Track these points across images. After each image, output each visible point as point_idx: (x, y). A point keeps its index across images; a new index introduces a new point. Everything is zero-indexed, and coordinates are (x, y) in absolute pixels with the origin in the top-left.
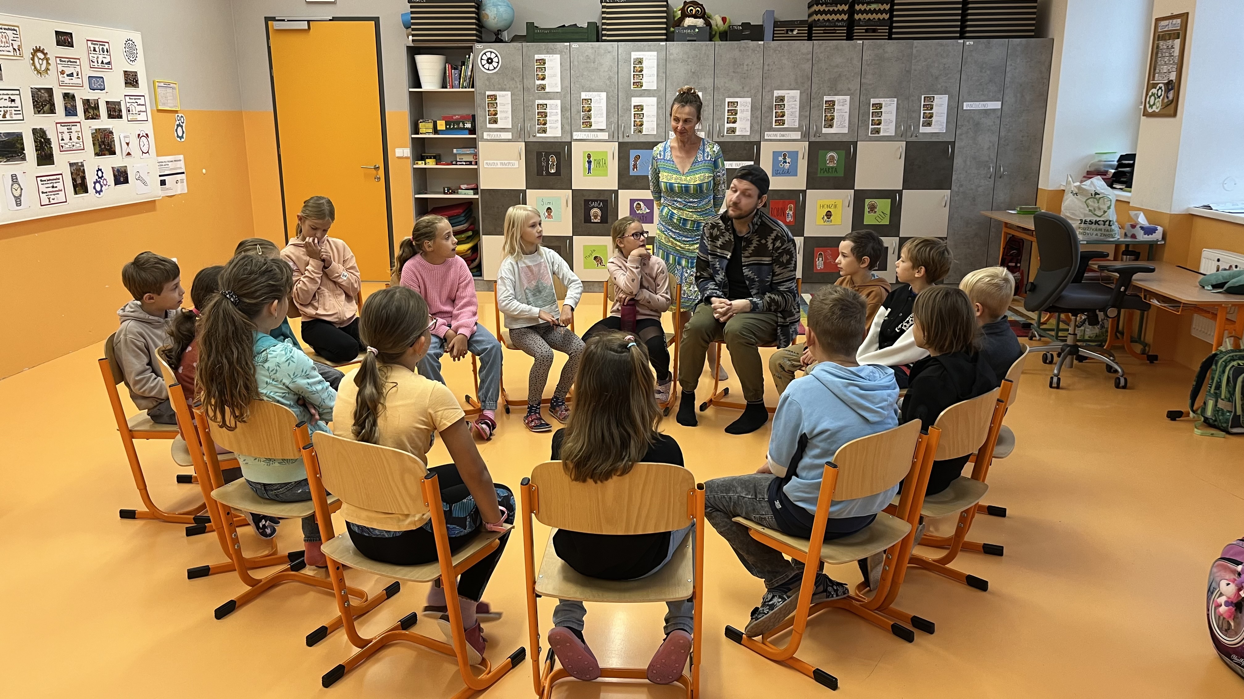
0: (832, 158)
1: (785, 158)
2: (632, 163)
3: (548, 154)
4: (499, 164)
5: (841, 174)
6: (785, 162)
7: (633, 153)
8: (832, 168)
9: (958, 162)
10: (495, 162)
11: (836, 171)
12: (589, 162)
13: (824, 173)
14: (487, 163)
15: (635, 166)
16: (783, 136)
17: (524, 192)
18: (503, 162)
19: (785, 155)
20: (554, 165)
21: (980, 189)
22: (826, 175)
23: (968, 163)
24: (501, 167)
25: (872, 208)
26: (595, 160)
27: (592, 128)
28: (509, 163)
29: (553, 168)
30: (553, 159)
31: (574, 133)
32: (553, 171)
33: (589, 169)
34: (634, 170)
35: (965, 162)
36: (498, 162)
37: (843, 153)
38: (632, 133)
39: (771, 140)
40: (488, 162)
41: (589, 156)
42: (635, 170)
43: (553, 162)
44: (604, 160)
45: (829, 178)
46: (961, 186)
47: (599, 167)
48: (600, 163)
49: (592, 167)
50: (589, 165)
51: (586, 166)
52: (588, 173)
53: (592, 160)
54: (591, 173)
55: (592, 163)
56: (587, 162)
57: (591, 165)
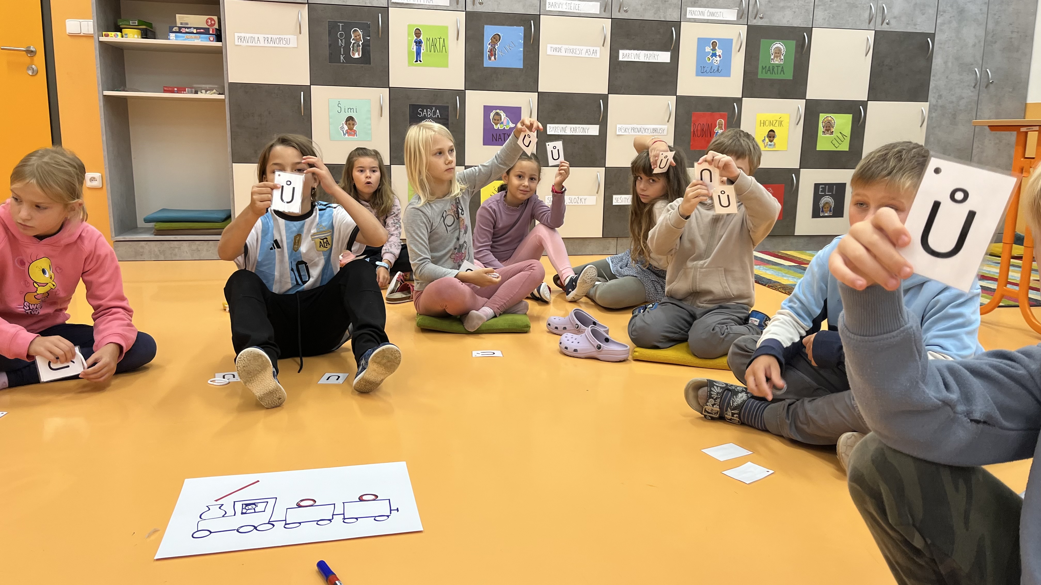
0: (778, 51)
1: (714, 49)
2: (487, 47)
3: (348, 27)
4: (262, 40)
5: (789, 75)
6: (714, 55)
7: (490, 31)
8: (778, 66)
9: (938, 62)
10: (256, 36)
11: (782, 71)
12: (419, 43)
13: (766, 73)
14: (240, 38)
15: (492, 52)
16: (713, 14)
17: (307, 90)
18: (270, 36)
19: (714, 44)
20: (359, 46)
21: (963, 103)
22: (769, 76)
23: (950, 64)
24: (266, 45)
25: (828, 128)
26: (428, 40)
28: (280, 39)
29: (358, 51)
30: (357, 35)
32: (356, 56)
33: (418, 53)
34: (490, 59)
35: (946, 63)
36: (261, 37)
37: (793, 43)
39: (695, 21)
40: (243, 35)
41: (418, 33)
42: (493, 58)
43: (357, 40)
44: (442, 41)
45: (773, 82)
46: (940, 96)
47: (435, 52)
48: (435, 45)
49: (422, 51)
50: (417, 47)
51: (413, 49)
52: (416, 61)
53: (422, 40)
54: (420, 61)
55: (423, 45)
56: (415, 43)
57: (422, 48)
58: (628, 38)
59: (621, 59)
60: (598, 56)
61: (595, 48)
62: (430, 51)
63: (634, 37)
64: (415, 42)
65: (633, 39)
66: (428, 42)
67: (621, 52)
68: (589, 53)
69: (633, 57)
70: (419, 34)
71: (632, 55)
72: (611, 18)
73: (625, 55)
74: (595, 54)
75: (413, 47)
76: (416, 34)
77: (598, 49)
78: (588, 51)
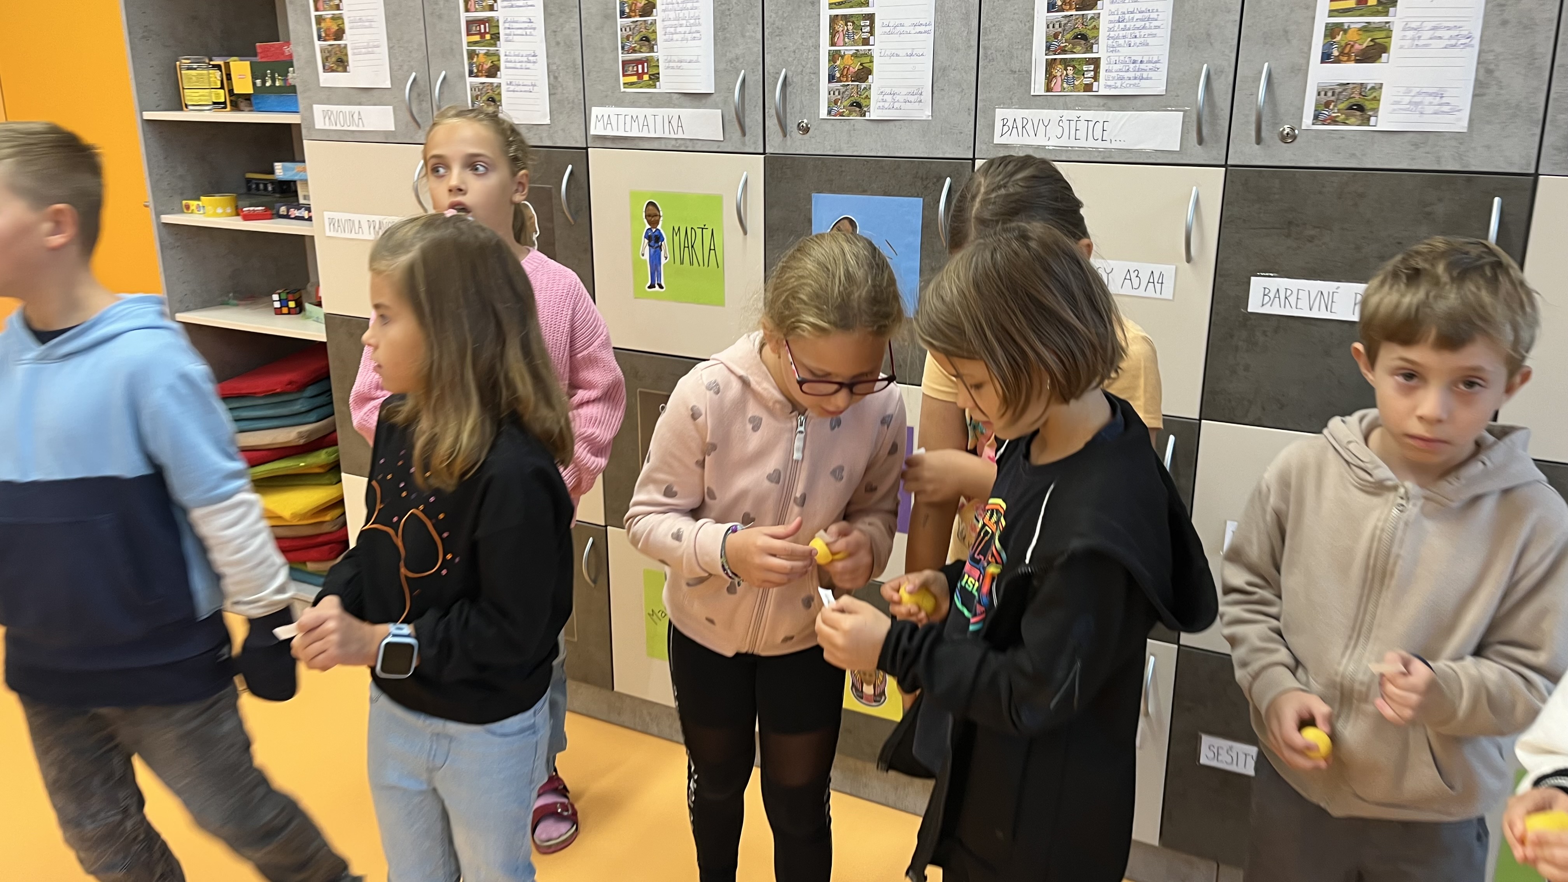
4: (365, 226)
7: (827, 208)
10: (356, 217)
12: (655, 240)
14: (331, 222)
18: (377, 219)
27: (664, 86)
31: (596, 111)
33: (655, 266)
36: (365, 220)
38: (823, 113)
40: (335, 215)
41: (652, 214)
44: (707, 234)
47: (692, 264)
48: (692, 247)
49: (663, 261)
50: (653, 250)
51: (643, 255)
52: (652, 286)
53: (662, 231)
54: (661, 287)
55: (666, 244)
56: (647, 241)
57: (663, 253)
58: (1288, 236)
59: (1254, 306)
60: (1168, 293)
61: (1157, 269)
62: (682, 263)
63: (1312, 232)
64: (648, 237)
65: (1311, 239)
66: (676, 239)
67: (1257, 283)
68: (1136, 282)
69: (1304, 303)
70: (656, 215)
71: (1303, 295)
72: (1225, 166)
73: (1272, 295)
74: (1158, 286)
75: (644, 249)
76: (649, 216)
77: (1169, 270)
78: (1133, 275)
